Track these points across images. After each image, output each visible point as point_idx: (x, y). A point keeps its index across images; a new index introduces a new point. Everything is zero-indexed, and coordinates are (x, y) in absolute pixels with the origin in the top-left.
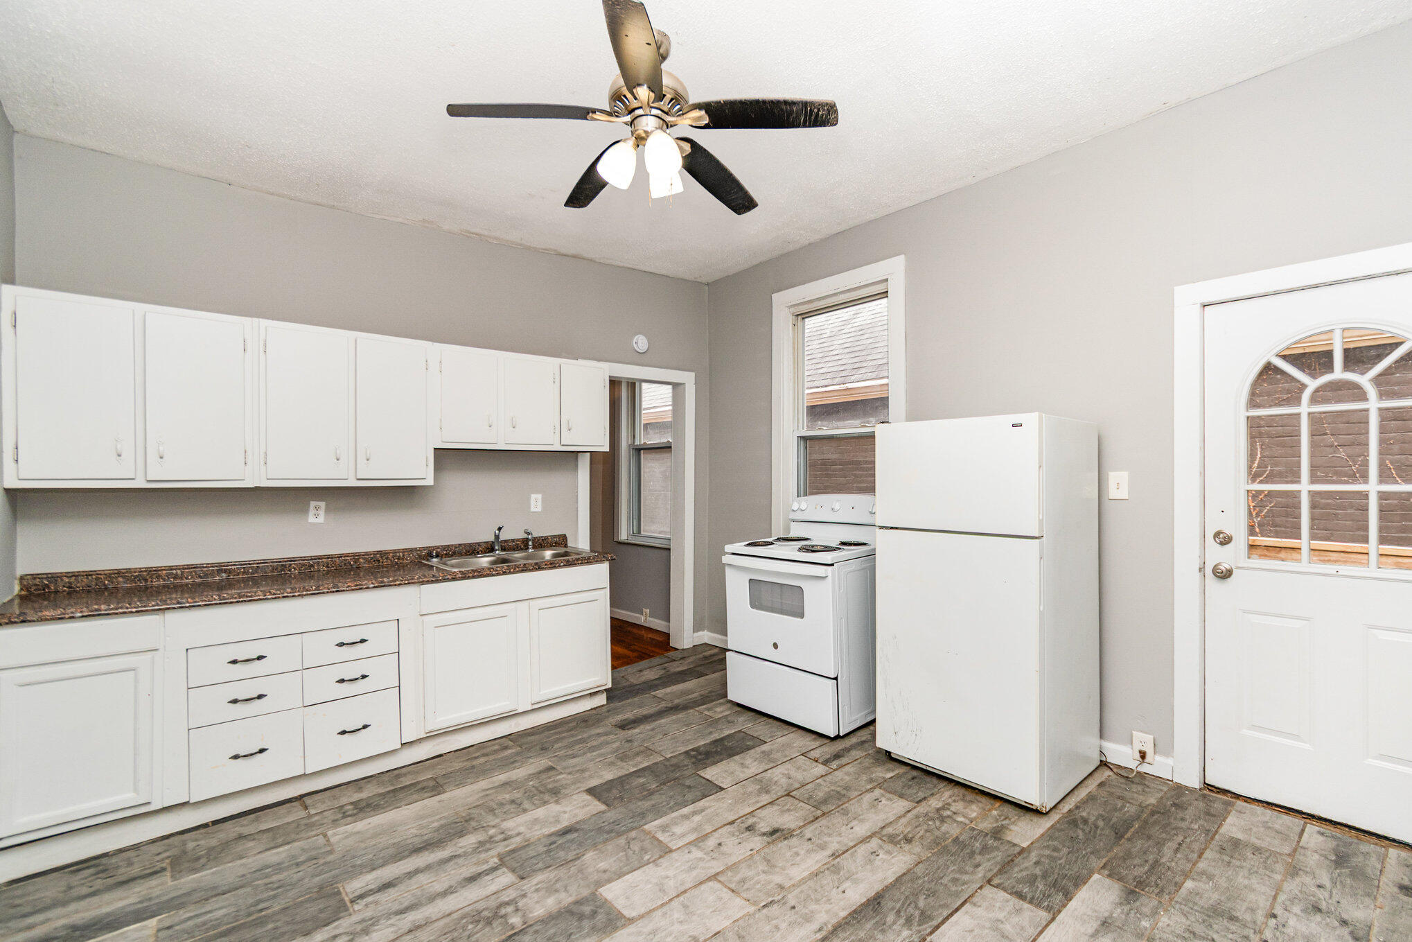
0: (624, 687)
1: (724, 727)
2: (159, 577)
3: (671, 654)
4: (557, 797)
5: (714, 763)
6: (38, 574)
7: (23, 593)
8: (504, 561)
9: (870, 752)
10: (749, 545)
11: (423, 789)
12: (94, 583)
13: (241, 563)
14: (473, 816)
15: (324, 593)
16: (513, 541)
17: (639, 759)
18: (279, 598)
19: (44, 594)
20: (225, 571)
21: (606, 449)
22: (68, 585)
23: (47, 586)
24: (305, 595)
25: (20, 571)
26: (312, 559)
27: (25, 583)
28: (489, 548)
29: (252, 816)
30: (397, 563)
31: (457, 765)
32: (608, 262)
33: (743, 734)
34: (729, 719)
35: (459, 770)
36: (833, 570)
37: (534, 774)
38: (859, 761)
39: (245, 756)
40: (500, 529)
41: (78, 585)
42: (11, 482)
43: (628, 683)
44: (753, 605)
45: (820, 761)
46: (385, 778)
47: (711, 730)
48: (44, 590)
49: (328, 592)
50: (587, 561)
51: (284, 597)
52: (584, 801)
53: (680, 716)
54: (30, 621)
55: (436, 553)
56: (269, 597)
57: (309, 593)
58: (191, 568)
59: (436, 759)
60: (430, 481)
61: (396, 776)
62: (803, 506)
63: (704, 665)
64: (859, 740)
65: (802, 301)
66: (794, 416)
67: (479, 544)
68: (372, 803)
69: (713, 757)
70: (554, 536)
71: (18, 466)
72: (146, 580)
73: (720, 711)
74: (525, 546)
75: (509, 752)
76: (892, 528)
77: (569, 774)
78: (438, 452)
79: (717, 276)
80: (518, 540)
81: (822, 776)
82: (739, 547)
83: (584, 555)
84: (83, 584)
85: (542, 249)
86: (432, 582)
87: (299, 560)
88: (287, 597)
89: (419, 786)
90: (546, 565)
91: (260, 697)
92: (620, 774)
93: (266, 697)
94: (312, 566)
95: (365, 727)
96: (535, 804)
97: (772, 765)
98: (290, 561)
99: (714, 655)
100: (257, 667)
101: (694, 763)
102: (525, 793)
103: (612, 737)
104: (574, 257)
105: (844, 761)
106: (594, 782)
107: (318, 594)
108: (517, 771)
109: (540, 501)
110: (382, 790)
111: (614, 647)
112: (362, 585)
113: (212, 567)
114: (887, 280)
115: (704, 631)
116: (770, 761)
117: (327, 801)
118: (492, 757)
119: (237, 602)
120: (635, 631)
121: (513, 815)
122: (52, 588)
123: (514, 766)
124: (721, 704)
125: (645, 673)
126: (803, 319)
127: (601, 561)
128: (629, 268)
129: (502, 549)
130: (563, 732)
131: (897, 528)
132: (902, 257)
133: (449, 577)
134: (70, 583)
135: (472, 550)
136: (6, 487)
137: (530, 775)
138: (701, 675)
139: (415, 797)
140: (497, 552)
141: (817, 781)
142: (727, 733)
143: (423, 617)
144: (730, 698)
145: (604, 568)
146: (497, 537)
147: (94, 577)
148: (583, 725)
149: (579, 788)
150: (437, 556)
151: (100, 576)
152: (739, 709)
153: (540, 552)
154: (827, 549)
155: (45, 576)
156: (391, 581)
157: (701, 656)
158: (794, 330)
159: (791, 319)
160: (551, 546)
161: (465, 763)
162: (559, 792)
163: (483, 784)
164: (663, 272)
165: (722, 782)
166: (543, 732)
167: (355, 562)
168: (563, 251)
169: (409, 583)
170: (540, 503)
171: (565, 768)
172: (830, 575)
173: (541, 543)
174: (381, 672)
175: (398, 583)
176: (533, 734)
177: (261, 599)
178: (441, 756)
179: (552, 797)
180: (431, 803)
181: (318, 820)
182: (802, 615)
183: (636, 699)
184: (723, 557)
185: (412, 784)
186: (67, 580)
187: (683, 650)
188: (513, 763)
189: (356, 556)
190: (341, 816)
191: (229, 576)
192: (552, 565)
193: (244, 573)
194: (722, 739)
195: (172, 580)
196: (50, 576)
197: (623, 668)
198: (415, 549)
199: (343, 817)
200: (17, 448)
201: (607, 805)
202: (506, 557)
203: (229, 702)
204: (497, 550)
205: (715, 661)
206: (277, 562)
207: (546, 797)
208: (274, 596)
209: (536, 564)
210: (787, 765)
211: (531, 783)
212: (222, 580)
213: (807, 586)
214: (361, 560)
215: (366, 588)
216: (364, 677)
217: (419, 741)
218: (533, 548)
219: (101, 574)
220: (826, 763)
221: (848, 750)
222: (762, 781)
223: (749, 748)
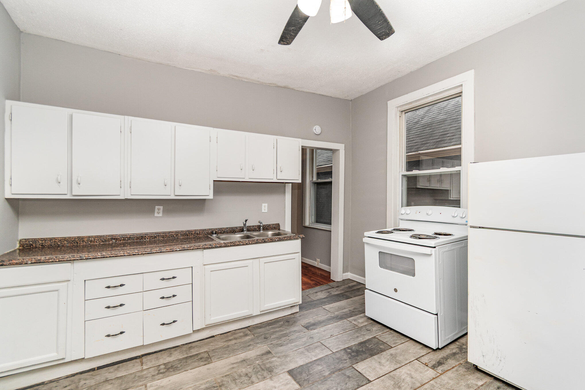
0: (308, 302)
1: (365, 333)
2: (83, 241)
3: (331, 284)
4: (271, 374)
5: (362, 360)
6: (28, 239)
7: (21, 248)
8: (248, 237)
9: (461, 362)
10: (378, 232)
11: (201, 358)
12: (53, 244)
13: (122, 235)
14: (224, 383)
15: (154, 253)
16: (253, 226)
17: (317, 351)
18: (131, 255)
19: (30, 249)
20: (114, 239)
21: (300, 181)
22: (41, 244)
23: (32, 245)
24: (144, 254)
25: (20, 237)
26: (156, 234)
27: (22, 243)
28: (242, 230)
29: (116, 366)
30: (196, 236)
31: (221, 344)
32: (301, 90)
33: (376, 339)
34: (367, 328)
35: (221, 348)
36: (435, 251)
37: (259, 355)
38: (456, 368)
39: (112, 336)
40: (246, 221)
41: (46, 244)
42: (8, 196)
43: (310, 299)
44: (381, 266)
45: (430, 365)
46: (184, 348)
47: (358, 335)
48: (30, 246)
49: (156, 253)
50: (290, 239)
51: (133, 255)
52: (287, 380)
53: (339, 323)
54: (5, 265)
55: (215, 232)
56: (126, 255)
57: (146, 253)
58: (99, 237)
59: (210, 339)
60: (211, 197)
61: (190, 347)
62: (408, 212)
63: (349, 291)
64: (451, 352)
65: (406, 103)
66: (400, 164)
67: (236, 228)
68: (174, 365)
69: (361, 355)
70: (274, 224)
71: (11, 188)
72: (77, 243)
73: (361, 321)
74: (259, 229)
75: (248, 338)
76: (480, 227)
77: (279, 357)
78: (216, 182)
79: (357, 95)
80: (255, 226)
81: (434, 378)
82: (373, 233)
83: (288, 235)
84: (48, 244)
85: (269, 84)
86: (209, 248)
87: (149, 234)
88: (135, 255)
89: (200, 357)
90: (268, 240)
91: (121, 305)
92: (307, 361)
93: (124, 306)
94: (155, 237)
95: (174, 322)
96: (258, 378)
97: (399, 366)
98: (145, 235)
99: (354, 286)
100: (120, 290)
101: (350, 358)
102: (254, 369)
103: (302, 334)
104: (285, 87)
105: (445, 367)
106: (292, 366)
107: (151, 253)
108: (250, 352)
109: (267, 207)
110: (180, 357)
111: (303, 278)
112: (173, 249)
113: (109, 237)
114: (462, 85)
115: (348, 272)
116: (398, 362)
117: (153, 361)
118: (239, 341)
119: (110, 257)
120: (313, 269)
121: (246, 385)
122: (34, 246)
123: (249, 348)
124: (361, 317)
125: (319, 294)
126: (405, 113)
127: (297, 239)
128: (311, 93)
129: (247, 230)
130: (276, 328)
131: (483, 228)
132: (473, 71)
133: (218, 245)
134: (42, 243)
135: (233, 231)
136: (6, 198)
137: (258, 356)
138: (348, 298)
139: (196, 364)
140: (245, 232)
141: (431, 382)
142: (367, 337)
143: (206, 267)
144: (367, 314)
145: (298, 242)
146: (245, 225)
147: (53, 241)
148: (286, 324)
149: (283, 369)
150: (216, 233)
151: (56, 240)
152: (372, 322)
153: (266, 232)
154: (428, 237)
155: (31, 240)
156: (188, 247)
157: (347, 286)
158: (400, 119)
159: (398, 114)
160: (272, 229)
161: (225, 343)
162: (273, 371)
163: (232, 359)
164: (329, 94)
165: (369, 376)
166: (266, 326)
167: (177, 236)
168: (279, 84)
169: (197, 249)
170: (266, 208)
171: (276, 353)
172: (433, 253)
173: (267, 228)
174: (183, 294)
175: (192, 248)
176: (260, 327)
177: (121, 256)
178: (213, 337)
179: (268, 374)
180: (203, 369)
181: (145, 374)
182: (414, 275)
183: (314, 310)
184: (363, 238)
185: (197, 354)
186: (41, 242)
187: (338, 282)
188: (249, 346)
189: (177, 233)
190: (157, 372)
191: (116, 241)
192: (272, 241)
193: (123, 240)
194: (365, 342)
195: (89, 243)
196: (33, 240)
197: (307, 290)
198: (206, 230)
199: (158, 374)
200: (11, 179)
201: (300, 385)
202: (249, 234)
203: (105, 308)
204: (245, 231)
205: (355, 290)
206: (139, 235)
207: (265, 373)
208: (128, 254)
209: (263, 239)
210: (408, 367)
211: (257, 362)
212: (112, 243)
213: (416, 259)
214: (179, 235)
215: (175, 251)
216: (174, 296)
217: (203, 329)
218: (263, 230)
219: (57, 240)
220: (434, 367)
221: (446, 358)
222: (394, 378)
223: (382, 351)
